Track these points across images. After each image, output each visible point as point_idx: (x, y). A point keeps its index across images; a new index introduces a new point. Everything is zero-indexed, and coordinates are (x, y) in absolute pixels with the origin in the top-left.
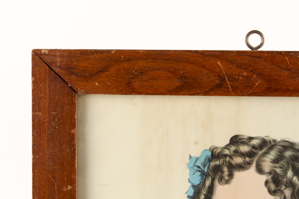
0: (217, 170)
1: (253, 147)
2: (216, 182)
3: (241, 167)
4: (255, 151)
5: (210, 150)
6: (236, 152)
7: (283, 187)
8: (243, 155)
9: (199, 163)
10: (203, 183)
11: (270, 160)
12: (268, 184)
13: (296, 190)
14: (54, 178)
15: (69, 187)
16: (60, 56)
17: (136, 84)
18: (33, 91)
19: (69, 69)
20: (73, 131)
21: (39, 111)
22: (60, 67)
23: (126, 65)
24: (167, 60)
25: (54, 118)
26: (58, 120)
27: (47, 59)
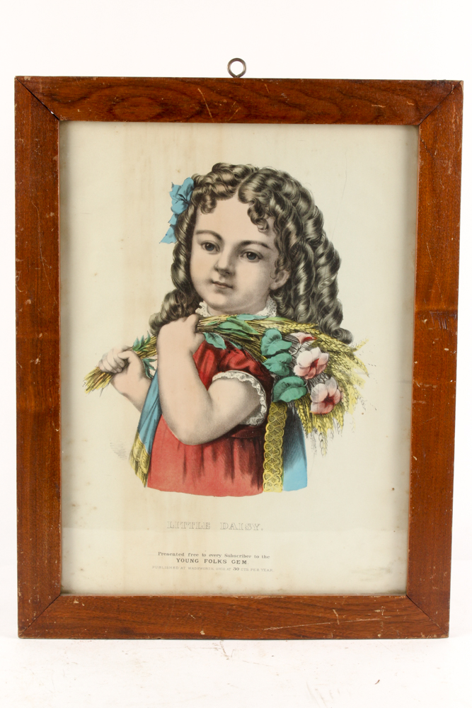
0: (200, 198)
1: (236, 175)
2: (199, 211)
3: (224, 196)
4: (237, 179)
5: (192, 178)
6: (219, 180)
7: (266, 216)
8: (226, 183)
9: (181, 192)
10: (186, 211)
11: (252, 189)
12: (251, 213)
13: (279, 219)
14: (37, 204)
15: (52, 214)
16: (42, 83)
17: (117, 111)
18: (16, 117)
19: (51, 96)
20: (55, 158)
21: (22, 137)
22: (43, 94)
23: (107, 92)
24: (148, 87)
25: (37, 144)
26: (41, 146)
27: (31, 86)
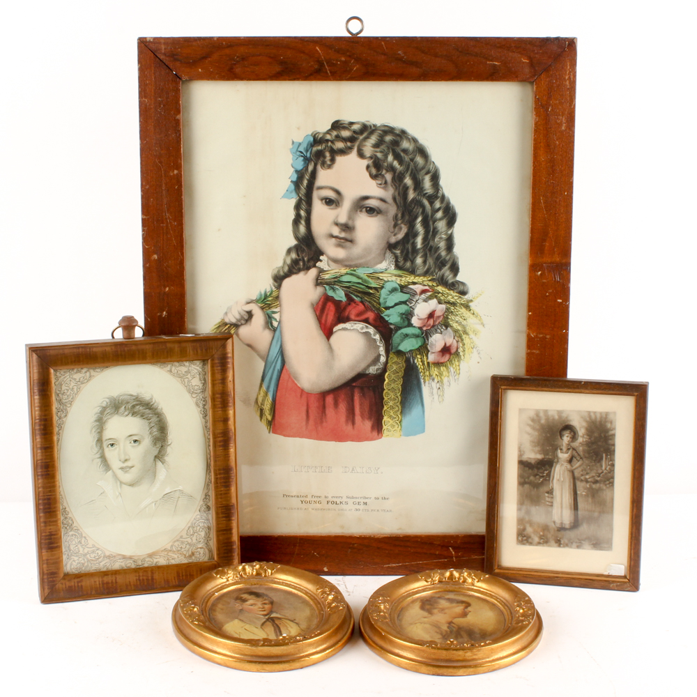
0: (320, 154)
1: (355, 132)
2: (319, 167)
3: (343, 152)
4: (356, 136)
5: (312, 135)
6: (338, 137)
7: (384, 172)
8: (344, 140)
9: (301, 149)
10: (306, 168)
11: (371, 145)
12: (369, 169)
13: (397, 174)
14: (161, 162)
15: (176, 172)
16: (164, 44)
17: (238, 70)
18: (139, 78)
19: (173, 56)
20: (178, 117)
21: (145, 97)
22: (165, 54)
23: (227, 51)
24: (268, 46)
25: (160, 104)
26: (164, 106)
27: (152, 46)
